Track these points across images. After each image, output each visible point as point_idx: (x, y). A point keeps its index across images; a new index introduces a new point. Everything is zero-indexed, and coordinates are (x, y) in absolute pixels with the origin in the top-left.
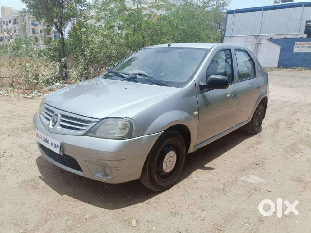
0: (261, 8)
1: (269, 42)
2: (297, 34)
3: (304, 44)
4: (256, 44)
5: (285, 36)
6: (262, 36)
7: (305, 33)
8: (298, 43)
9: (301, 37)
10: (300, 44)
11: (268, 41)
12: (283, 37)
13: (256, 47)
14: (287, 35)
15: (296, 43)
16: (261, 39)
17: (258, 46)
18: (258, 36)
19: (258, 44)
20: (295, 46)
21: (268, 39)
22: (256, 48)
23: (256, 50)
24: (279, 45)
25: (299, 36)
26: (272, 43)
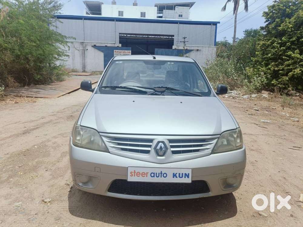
0: (82, 17)
1: (93, 49)
2: (114, 44)
3: (121, 52)
4: (82, 50)
5: (106, 45)
6: (86, 43)
7: (120, 43)
8: (117, 51)
9: (118, 46)
10: (118, 52)
11: (92, 47)
12: (104, 45)
13: (83, 52)
14: (107, 44)
15: (114, 51)
16: (86, 45)
17: (84, 52)
18: (83, 42)
19: (84, 50)
20: (115, 53)
21: (92, 46)
22: (83, 54)
23: (83, 55)
24: (102, 51)
25: (116, 45)
26: (96, 50)
